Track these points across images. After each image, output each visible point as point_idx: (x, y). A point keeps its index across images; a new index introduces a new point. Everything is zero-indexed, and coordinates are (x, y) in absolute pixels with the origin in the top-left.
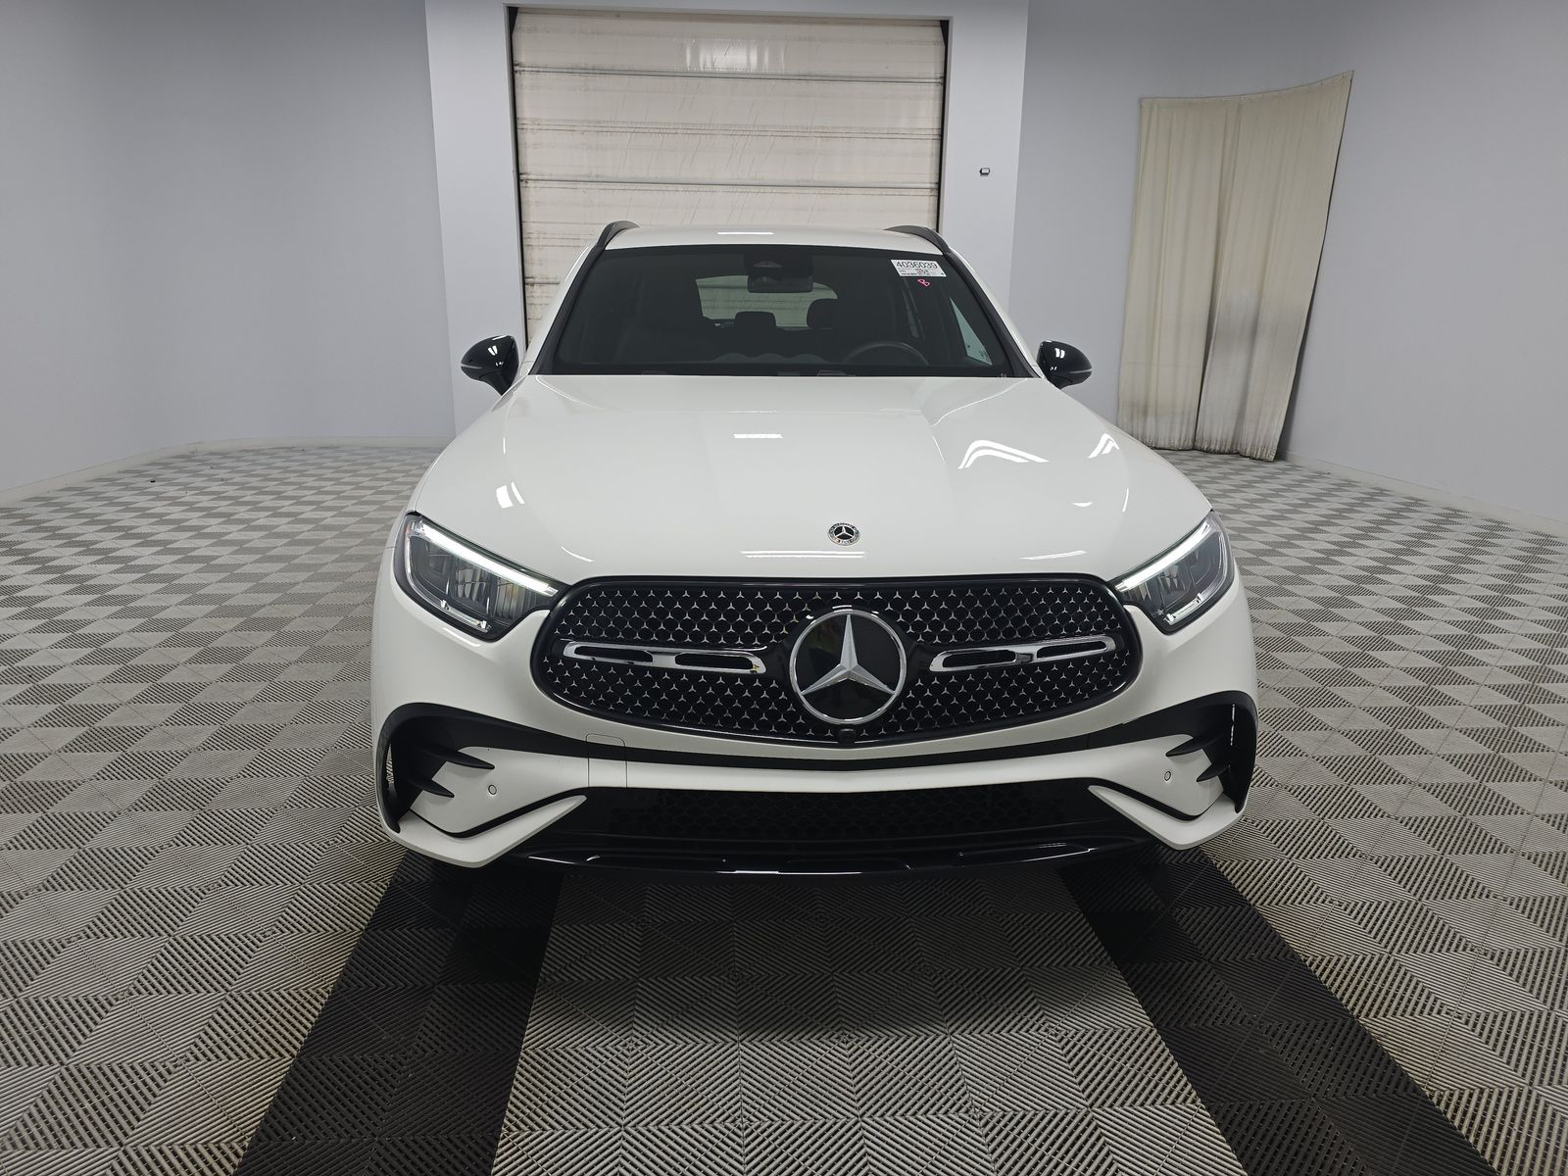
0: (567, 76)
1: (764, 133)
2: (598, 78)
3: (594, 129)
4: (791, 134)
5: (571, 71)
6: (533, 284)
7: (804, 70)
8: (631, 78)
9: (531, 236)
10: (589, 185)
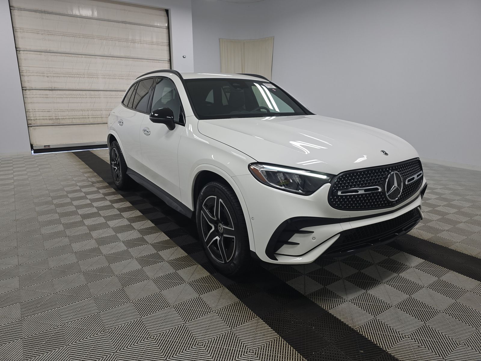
0: (34, 13)
1: (112, 40)
2: (47, 15)
3: (46, 33)
4: (121, 40)
5: (36, 11)
6: (26, 90)
7: (124, 20)
8: (60, 16)
9: (23, 71)
10: (46, 54)
